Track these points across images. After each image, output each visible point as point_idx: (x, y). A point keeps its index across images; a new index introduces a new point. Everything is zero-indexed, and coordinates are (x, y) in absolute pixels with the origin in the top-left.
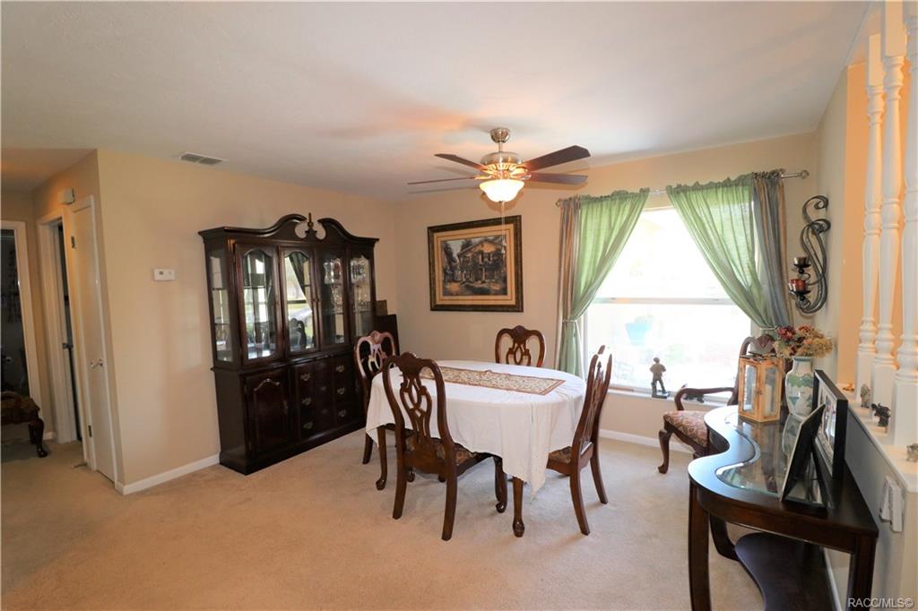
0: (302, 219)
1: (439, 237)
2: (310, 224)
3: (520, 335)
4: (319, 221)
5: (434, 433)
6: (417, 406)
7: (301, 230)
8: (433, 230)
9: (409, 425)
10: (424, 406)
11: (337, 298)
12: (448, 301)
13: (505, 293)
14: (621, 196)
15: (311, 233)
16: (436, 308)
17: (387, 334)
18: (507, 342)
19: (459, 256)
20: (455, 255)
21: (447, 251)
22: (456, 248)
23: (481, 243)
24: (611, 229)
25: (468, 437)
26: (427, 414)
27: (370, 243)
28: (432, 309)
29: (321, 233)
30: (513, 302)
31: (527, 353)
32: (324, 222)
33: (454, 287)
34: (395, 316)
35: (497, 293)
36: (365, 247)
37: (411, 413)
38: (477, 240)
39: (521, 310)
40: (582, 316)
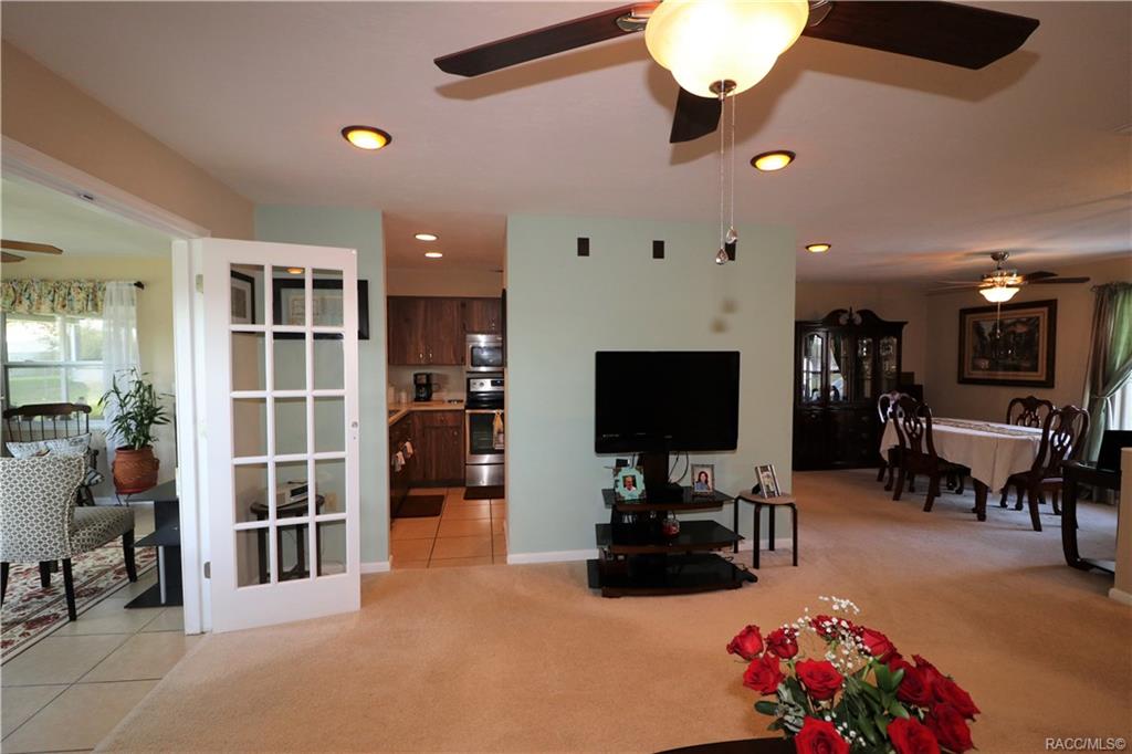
0: (844, 311)
1: (970, 318)
2: (851, 315)
3: (1031, 404)
4: (858, 312)
5: (925, 450)
6: (914, 430)
7: (843, 320)
8: (964, 312)
9: (908, 446)
10: (918, 431)
11: (867, 366)
12: (978, 374)
13: (1036, 370)
15: (851, 321)
16: (963, 380)
17: (905, 395)
18: (1019, 409)
19: (990, 335)
20: (986, 334)
21: (979, 330)
22: (987, 328)
23: (1014, 324)
25: (952, 455)
26: (920, 437)
27: (900, 325)
28: (959, 382)
29: (858, 320)
30: (1043, 378)
31: (1036, 419)
32: (863, 313)
34: (921, 386)
35: (1027, 370)
36: (895, 329)
37: (910, 435)
38: (1009, 321)
39: (1052, 386)
40: (1118, 394)
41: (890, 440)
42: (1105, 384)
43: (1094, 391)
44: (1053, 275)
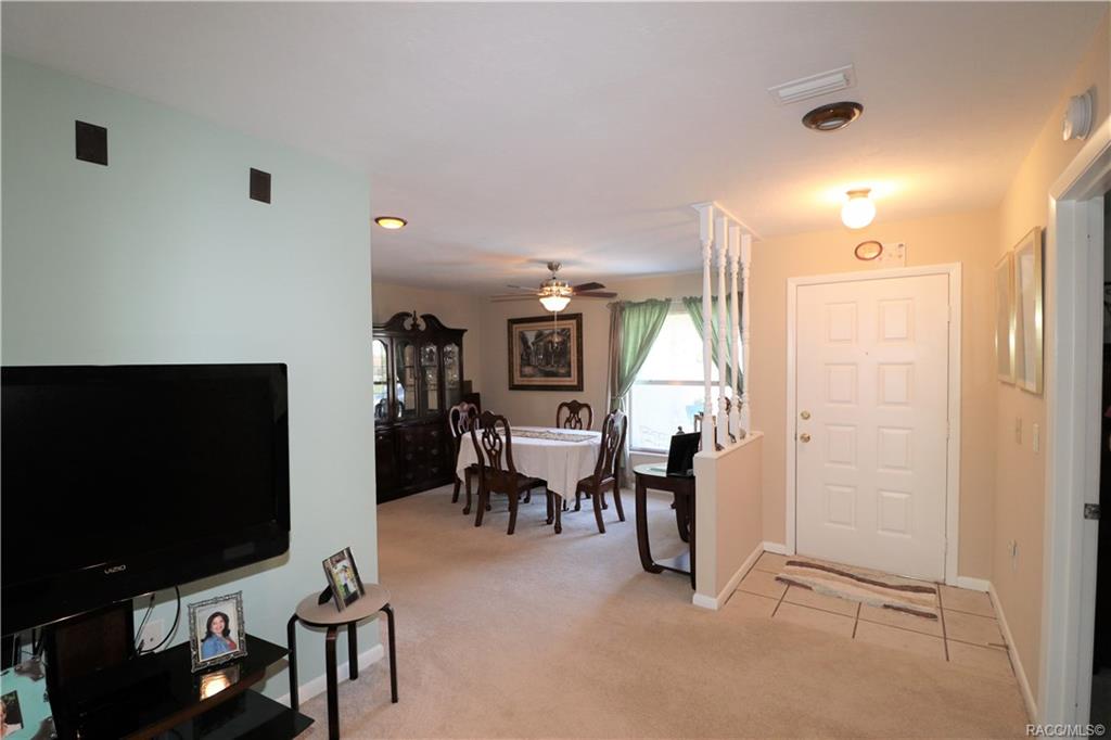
0: (408, 315)
1: (517, 328)
2: (415, 319)
3: (575, 407)
4: (422, 317)
5: (505, 467)
6: (493, 447)
7: (408, 324)
8: (512, 322)
9: (487, 464)
10: (497, 448)
11: (431, 377)
12: (525, 381)
13: (570, 376)
14: (652, 303)
15: (415, 326)
16: (513, 387)
17: (473, 405)
18: (566, 412)
19: (533, 344)
20: (530, 344)
21: (524, 340)
22: (531, 337)
23: (552, 334)
24: (646, 327)
25: (528, 469)
26: (499, 453)
27: (461, 332)
28: (510, 389)
29: (423, 326)
30: (575, 383)
31: (579, 421)
32: (425, 317)
33: (528, 370)
34: (478, 394)
35: (564, 376)
36: (456, 336)
37: (489, 452)
38: (547, 332)
39: (582, 390)
40: (627, 394)
41: (467, 457)
42: (620, 386)
43: (613, 394)
44: (602, 286)
